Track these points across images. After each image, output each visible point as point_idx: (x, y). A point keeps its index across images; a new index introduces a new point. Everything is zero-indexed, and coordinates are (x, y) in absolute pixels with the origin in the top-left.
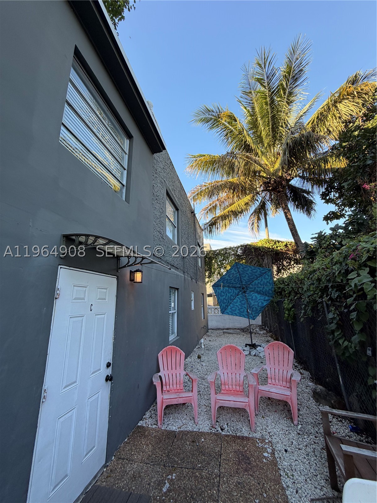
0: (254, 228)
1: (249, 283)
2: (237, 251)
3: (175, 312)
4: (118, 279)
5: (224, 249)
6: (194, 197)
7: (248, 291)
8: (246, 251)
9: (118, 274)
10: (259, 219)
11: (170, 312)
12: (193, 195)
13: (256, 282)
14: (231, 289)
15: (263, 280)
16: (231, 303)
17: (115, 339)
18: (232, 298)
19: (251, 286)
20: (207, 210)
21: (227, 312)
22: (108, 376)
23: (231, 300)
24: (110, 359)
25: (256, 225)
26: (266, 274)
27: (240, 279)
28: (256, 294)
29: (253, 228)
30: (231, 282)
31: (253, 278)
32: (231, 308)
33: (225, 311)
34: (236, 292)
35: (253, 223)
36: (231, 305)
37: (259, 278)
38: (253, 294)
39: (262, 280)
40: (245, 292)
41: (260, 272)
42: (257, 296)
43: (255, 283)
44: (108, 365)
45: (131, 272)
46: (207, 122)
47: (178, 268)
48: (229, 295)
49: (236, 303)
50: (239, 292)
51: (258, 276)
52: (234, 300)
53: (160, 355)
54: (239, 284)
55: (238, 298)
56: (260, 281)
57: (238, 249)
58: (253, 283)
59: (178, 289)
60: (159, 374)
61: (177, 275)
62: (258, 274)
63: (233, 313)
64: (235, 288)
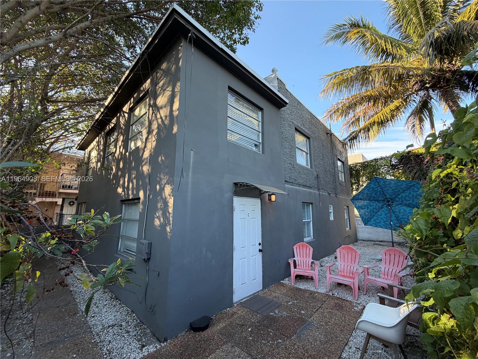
0: (416, 131)
1: (394, 196)
2: (391, 160)
3: (311, 221)
4: (261, 200)
5: (374, 160)
6: (331, 115)
7: (394, 204)
8: (402, 160)
9: (261, 197)
10: (421, 120)
11: (304, 221)
12: (330, 114)
13: (404, 195)
14: (373, 203)
15: (412, 193)
16: (374, 216)
17: (262, 232)
18: (375, 210)
19: (397, 199)
20: (349, 124)
21: (370, 224)
22: (260, 249)
23: (374, 212)
24: (260, 242)
25: (417, 127)
26: (415, 187)
27: (382, 192)
28: (405, 208)
29: (414, 131)
30: (372, 195)
31: (398, 192)
32: (374, 221)
33: (368, 223)
34: (380, 205)
35: (414, 126)
36: (374, 217)
37: (406, 191)
38: (401, 207)
39: (410, 193)
40: (389, 205)
41: (406, 185)
42: (406, 209)
43: (402, 196)
44: (260, 244)
45: (269, 195)
46: (340, 38)
47: (311, 186)
48: (372, 208)
49: (381, 215)
50: (383, 205)
51: (405, 189)
52: (378, 213)
53: (295, 247)
54: (382, 197)
55: (382, 210)
56: (407, 194)
57: (391, 158)
58: (400, 196)
59: (312, 203)
60: (294, 259)
61: (310, 193)
62: (405, 187)
63: (376, 225)
64: (378, 201)
